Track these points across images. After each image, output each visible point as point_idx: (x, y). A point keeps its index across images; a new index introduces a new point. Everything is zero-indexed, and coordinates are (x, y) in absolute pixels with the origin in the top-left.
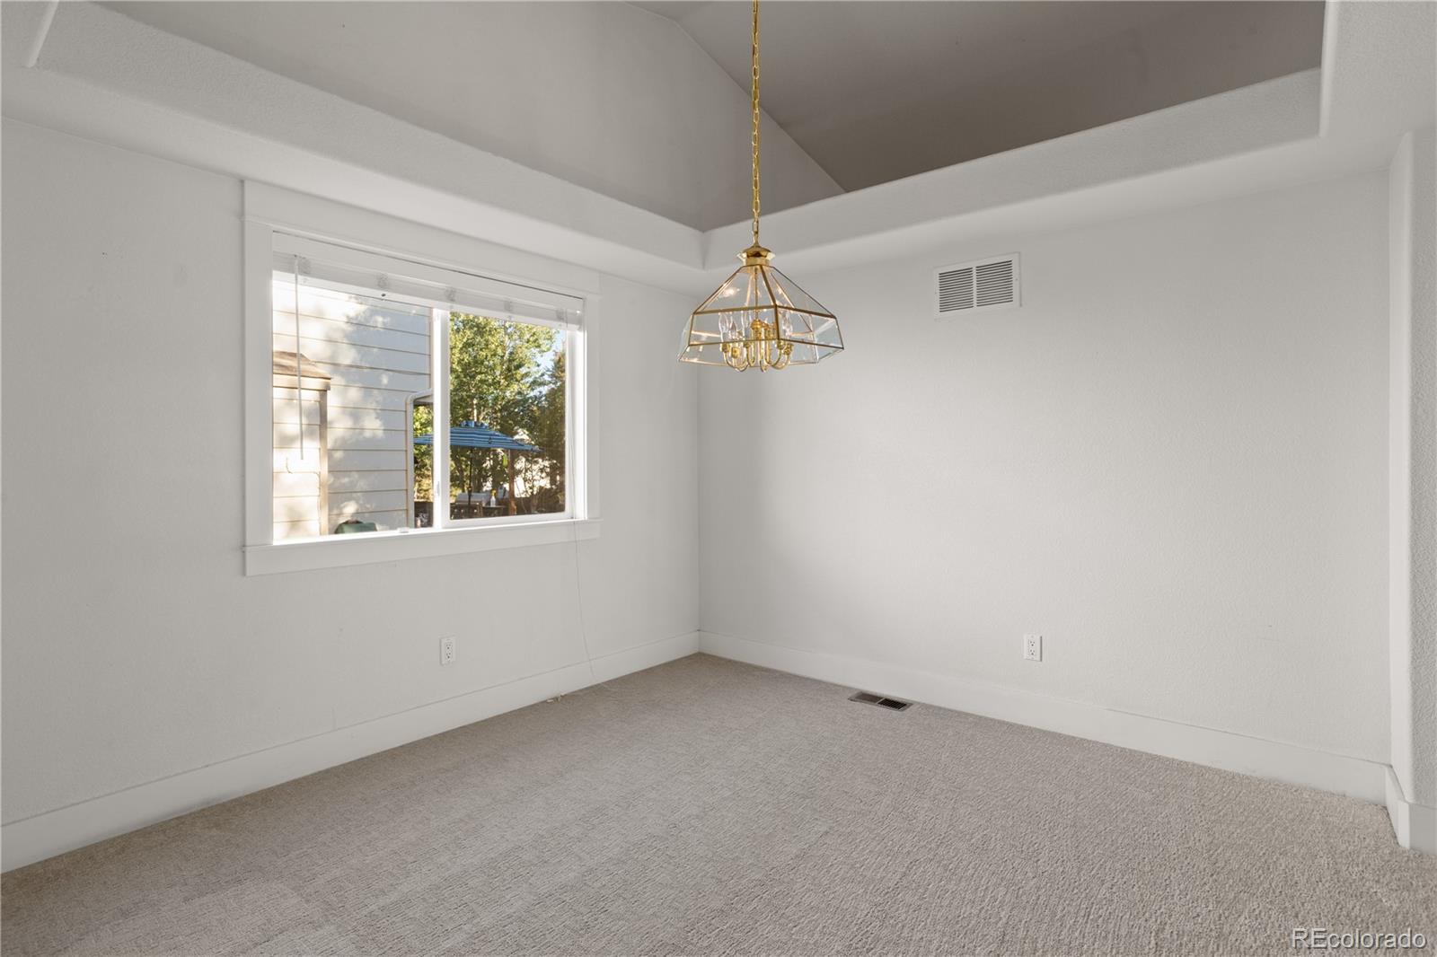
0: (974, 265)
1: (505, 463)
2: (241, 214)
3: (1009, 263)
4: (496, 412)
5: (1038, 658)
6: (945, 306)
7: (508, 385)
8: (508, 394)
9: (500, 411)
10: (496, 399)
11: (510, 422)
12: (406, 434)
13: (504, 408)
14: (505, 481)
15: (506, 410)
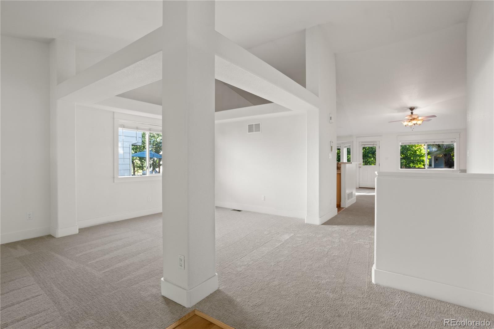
0: (254, 124)
1: (157, 162)
2: (114, 118)
3: (259, 124)
4: (154, 146)
5: (264, 200)
6: (249, 132)
7: (158, 137)
8: (158, 140)
9: (155, 145)
10: (154, 141)
11: (158, 149)
12: (130, 154)
13: (156, 144)
14: (157, 167)
15: (157, 145)
